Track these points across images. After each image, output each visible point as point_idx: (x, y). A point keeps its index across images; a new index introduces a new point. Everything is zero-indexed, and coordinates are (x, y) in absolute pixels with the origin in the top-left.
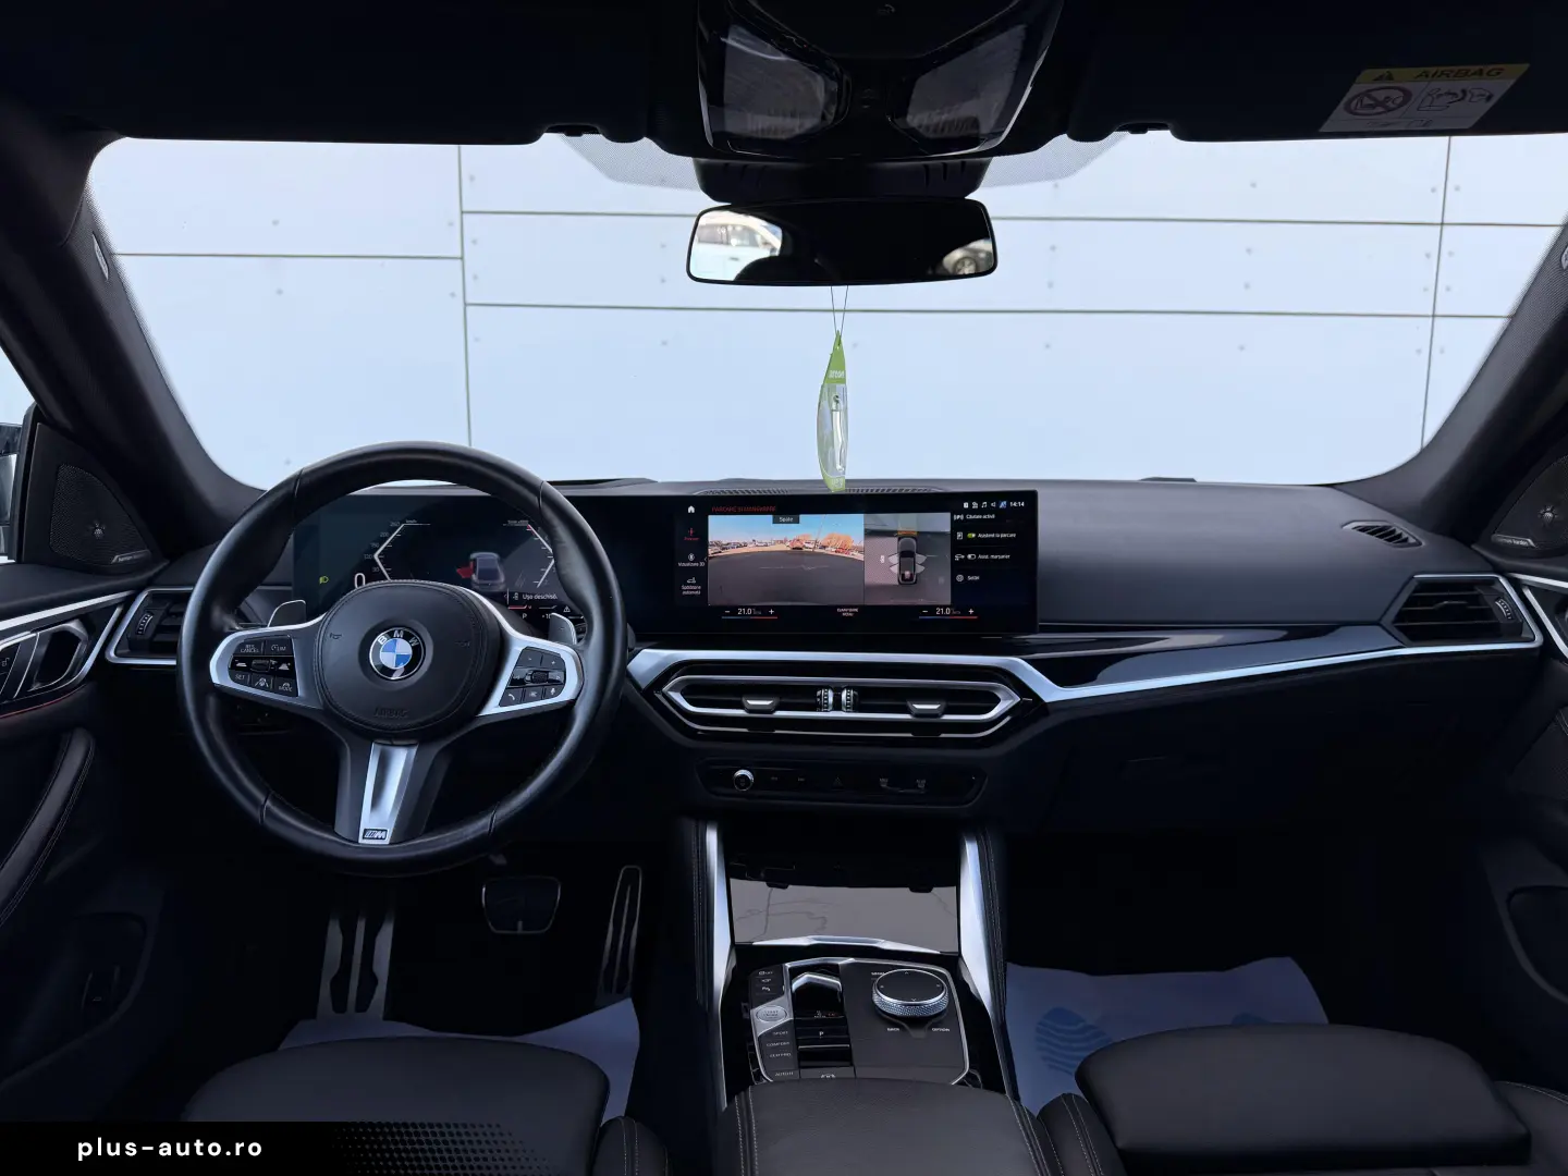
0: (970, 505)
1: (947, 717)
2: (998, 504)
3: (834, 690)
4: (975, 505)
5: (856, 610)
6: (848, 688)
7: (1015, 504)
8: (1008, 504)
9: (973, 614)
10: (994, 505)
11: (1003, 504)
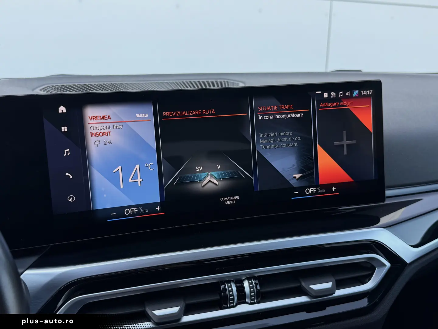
0: (329, 95)
1: (339, 293)
2: (352, 93)
3: (236, 283)
4: (333, 95)
5: (237, 197)
6: (249, 279)
7: (365, 93)
8: (360, 93)
9: (336, 191)
10: (348, 94)
11: (356, 93)
